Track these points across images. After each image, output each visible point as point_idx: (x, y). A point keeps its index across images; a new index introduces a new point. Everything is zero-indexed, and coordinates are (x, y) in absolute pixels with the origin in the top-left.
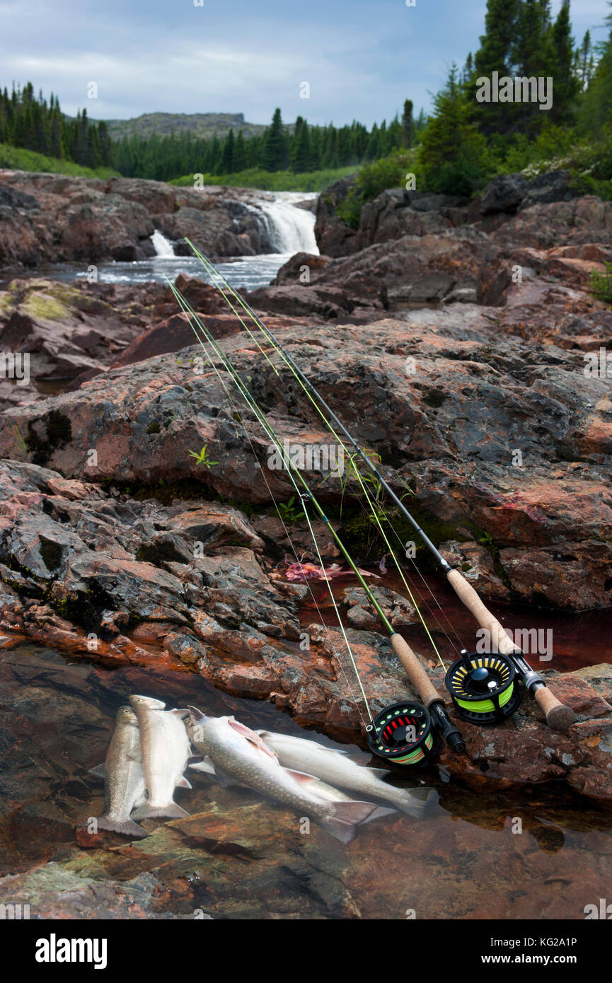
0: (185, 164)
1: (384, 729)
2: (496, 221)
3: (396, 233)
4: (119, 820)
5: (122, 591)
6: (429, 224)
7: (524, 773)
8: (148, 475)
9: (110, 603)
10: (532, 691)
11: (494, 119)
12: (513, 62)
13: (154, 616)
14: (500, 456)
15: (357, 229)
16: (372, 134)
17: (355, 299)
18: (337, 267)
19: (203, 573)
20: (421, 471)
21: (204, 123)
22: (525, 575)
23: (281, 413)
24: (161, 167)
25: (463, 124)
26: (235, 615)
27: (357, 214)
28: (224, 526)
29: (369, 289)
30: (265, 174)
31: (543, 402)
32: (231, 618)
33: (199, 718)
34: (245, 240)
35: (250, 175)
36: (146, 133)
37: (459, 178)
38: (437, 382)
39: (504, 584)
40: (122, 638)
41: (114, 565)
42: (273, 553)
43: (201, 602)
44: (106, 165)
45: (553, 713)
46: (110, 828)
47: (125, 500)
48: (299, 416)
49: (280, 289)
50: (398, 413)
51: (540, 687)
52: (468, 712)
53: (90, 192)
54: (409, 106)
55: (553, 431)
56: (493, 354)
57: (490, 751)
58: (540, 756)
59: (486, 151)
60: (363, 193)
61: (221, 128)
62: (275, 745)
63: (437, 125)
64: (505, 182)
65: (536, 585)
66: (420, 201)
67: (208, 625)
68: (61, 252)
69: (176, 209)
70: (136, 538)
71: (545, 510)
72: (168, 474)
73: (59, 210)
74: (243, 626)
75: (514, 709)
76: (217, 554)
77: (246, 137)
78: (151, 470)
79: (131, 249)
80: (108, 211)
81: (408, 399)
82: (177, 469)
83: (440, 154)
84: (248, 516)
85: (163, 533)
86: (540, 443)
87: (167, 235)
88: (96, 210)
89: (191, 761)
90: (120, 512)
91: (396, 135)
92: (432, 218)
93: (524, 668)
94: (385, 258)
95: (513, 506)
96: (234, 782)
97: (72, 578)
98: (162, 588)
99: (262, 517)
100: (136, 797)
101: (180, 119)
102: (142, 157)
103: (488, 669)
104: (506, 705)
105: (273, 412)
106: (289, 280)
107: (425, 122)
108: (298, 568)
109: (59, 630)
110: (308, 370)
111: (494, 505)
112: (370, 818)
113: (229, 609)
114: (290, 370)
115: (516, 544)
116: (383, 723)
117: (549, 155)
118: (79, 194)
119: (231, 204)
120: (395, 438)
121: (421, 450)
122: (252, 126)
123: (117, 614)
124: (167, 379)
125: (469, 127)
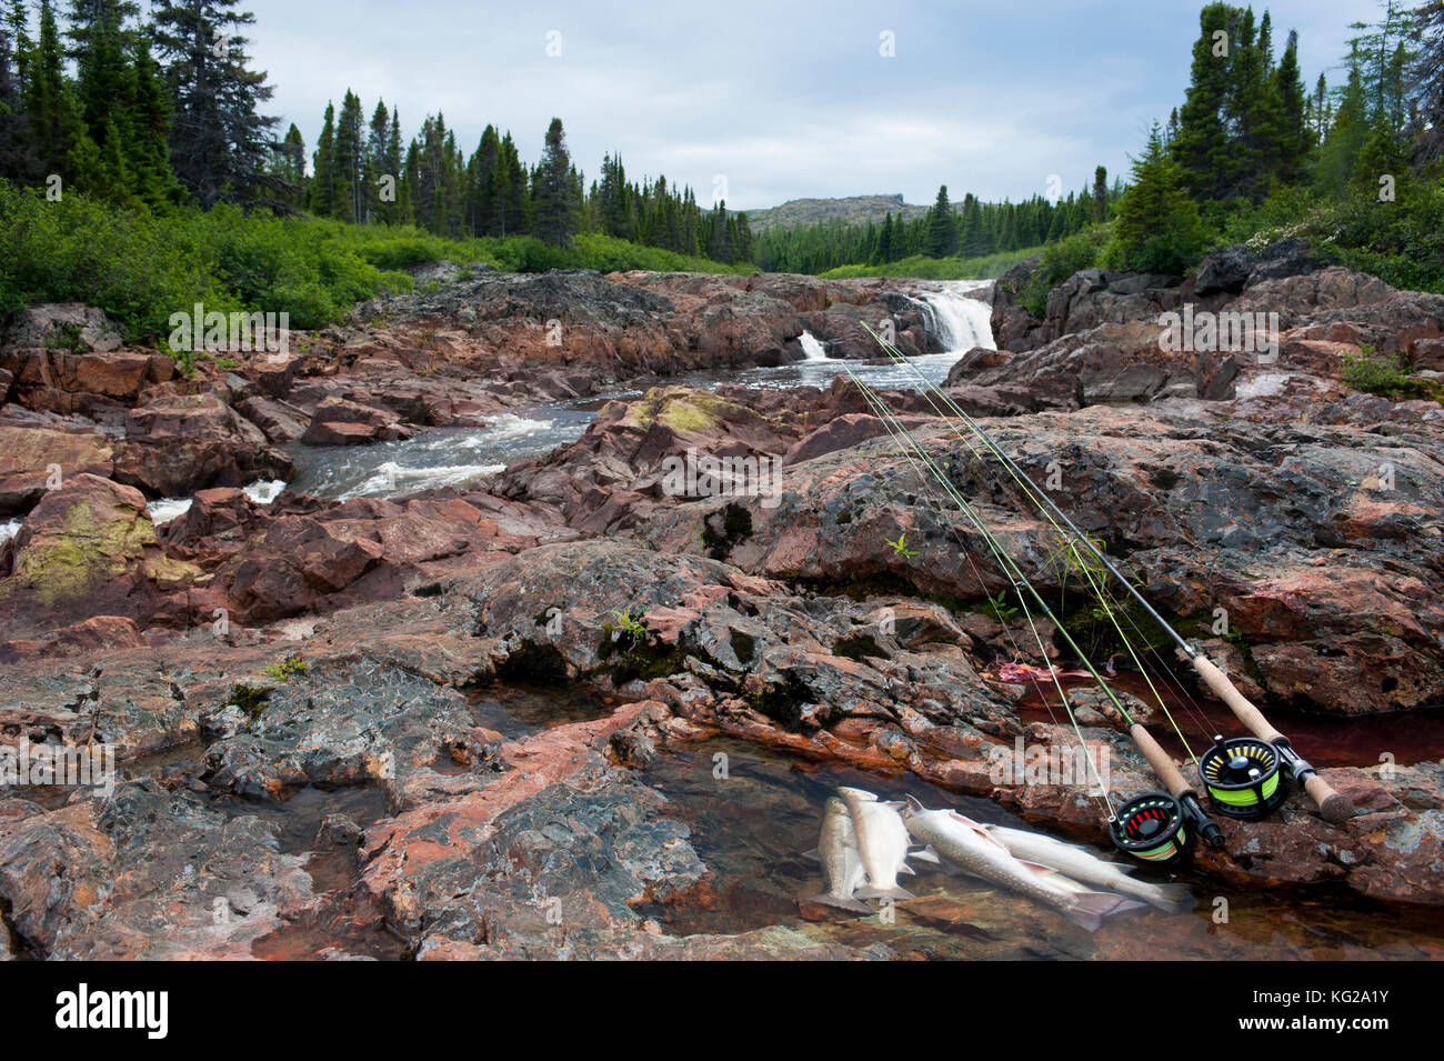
0: (835, 255)
1: (1128, 823)
2: (1216, 303)
3: (1091, 322)
4: (842, 897)
5: (822, 683)
6: (1132, 309)
7: (1293, 871)
8: (839, 569)
9: (809, 696)
10: (1301, 780)
11: (1208, 182)
12: (1229, 115)
13: (857, 711)
14: (1246, 543)
15: (1043, 319)
16: (1057, 209)
17: (1044, 399)
18: (1021, 364)
19: (908, 667)
20: (1152, 560)
21: (857, 207)
22: (1283, 673)
23: (985, 502)
24: (807, 259)
25: (1170, 190)
26: (946, 711)
27: (1043, 301)
28: (928, 620)
29: (1061, 387)
30: (930, 261)
31: (1295, 481)
32: (943, 714)
33: (917, 809)
34: (908, 338)
35: (912, 262)
36: (790, 222)
37: (1167, 254)
38: (1167, 462)
39: (1259, 685)
40: (823, 733)
41: (812, 658)
42: (983, 652)
43: (908, 699)
44: (746, 261)
45: (1328, 802)
46: (835, 905)
47: (812, 598)
48: (1005, 505)
49: (953, 390)
50: (1122, 497)
51: (1310, 777)
52: (1226, 805)
53: (727, 290)
54: (1101, 174)
55: (1310, 513)
56: (1230, 434)
57: (1253, 846)
58: (1313, 853)
59: (1199, 219)
60: (1049, 277)
61: (876, 212)
62: (1003, 838)
63: (1138, 192)
64: (1226, 255)
65: (1297, 684)
66: (1119, 283)
67: (917, 722)
68: (698, 359)
69: (828, 304)
70: (833, 632)
71: (1305, 598)
72: (861, 567)
73: (696, 311)
74: (957, 722)
75: (1281, 802)
76: (920, 651)
77: (906, 220)
78: (842, 563)
79: (776, 352)
80: (750, 310)
81: (1133, 480)
82: (872, 562)
83: (1142, 226)
84: (953, 613)
85: (860, 626)
86: (1294, 528)
87: (818, 335)
88: (736, 309)
89: (910, 849)
90: (810, 608)
91: (1087, 208)
92: (1136, 303)
93: (1291, 758)
94: (1081, 351)
95: (1265, 594)
96: (959, 870)
97: (767, 669)
98: (864, 681)
99: (967, 614)
100: (857, 878)
101: (828, 206)
102: (786, 249)
103: (1249, 758)
104: (1271, 798)
105: (975, 500)
106: (964, 380)
107: (1122, 191)
108: (1012, 669)
109: (756, 724)
110: (1014, 454)
111: (1244, 593)
112: (1117, 910)
113: (940, 706)
114: (992, 454)
115: (1271, 640)
116: (1126, 816)
117: (1282, 220)
118: (717, 293)
119: (891, 297)
120: (1119, 525)
121: (1151, 538)
122: (913, 207)
123: (818, 708)
124: (853, 468)
125: (1178, 193)
